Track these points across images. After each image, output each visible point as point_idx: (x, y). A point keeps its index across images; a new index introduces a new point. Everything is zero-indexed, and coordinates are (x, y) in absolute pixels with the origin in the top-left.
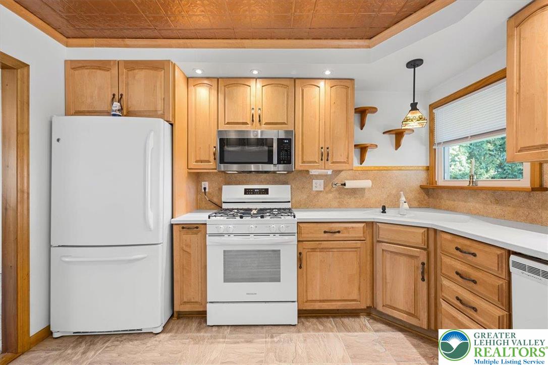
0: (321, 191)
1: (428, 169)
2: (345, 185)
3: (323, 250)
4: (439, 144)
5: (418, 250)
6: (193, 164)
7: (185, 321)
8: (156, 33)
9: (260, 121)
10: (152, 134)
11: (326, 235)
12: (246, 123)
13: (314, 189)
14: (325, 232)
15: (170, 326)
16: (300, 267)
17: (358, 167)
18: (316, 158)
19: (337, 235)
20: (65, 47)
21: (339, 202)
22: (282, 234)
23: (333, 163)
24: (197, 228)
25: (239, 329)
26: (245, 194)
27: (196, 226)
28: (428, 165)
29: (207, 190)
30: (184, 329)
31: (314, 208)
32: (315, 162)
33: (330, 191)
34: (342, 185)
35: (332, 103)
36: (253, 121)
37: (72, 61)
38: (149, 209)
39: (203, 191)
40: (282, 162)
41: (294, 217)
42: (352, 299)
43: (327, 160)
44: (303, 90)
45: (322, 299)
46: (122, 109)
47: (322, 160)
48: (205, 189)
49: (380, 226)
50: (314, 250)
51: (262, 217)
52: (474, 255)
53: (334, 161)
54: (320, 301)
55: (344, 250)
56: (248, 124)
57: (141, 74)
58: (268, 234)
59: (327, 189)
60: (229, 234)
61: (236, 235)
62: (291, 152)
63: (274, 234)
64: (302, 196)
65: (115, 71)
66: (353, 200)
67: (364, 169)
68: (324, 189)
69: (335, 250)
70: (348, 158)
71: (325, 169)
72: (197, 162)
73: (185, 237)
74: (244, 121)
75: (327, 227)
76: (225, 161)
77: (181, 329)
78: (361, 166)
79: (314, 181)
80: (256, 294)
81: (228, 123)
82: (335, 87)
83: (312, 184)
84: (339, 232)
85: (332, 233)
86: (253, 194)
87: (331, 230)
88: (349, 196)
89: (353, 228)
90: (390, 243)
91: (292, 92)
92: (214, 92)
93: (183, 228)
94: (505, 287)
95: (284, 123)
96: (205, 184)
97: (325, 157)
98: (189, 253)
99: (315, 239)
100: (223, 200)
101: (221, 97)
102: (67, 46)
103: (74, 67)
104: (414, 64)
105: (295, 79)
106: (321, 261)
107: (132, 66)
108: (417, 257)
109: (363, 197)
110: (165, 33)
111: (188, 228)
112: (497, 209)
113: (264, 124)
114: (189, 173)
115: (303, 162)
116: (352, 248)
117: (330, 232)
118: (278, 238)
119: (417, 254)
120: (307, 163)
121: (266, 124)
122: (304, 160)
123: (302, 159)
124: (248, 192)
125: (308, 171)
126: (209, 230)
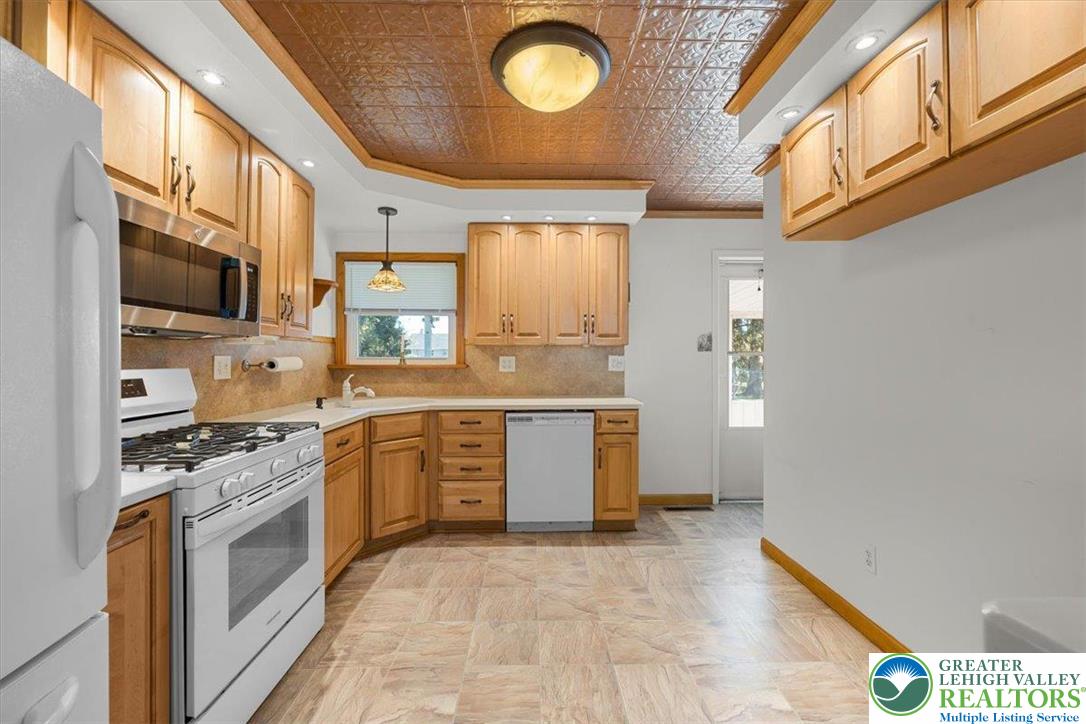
0: (226, 380)
1: (333, 342)
2: (272, 365)
3: (335, 477)
4: (349, 309)
5: (417, 439)
9: (188, 199)
11: (339, 450)
13: (216, 376)
14: (338, 445)
21: (251, 400)
22: (311, 463)
28: (334, 336)
32: (273, 321)
33: (240, 380)
35: (294, 214)
36: (174, 191)
41: (317, 427)
42: (355, 539)
43: (288, 319)
44: (260, 167)
47: (282, 318)
52: (479, 423)
55: (349, 468)
56: (159, 195)
59: (236, 375)
60: (239, 497)
61: (252, 493)
63: (303, 467)
68: (232, 374)
69: (344, 472)
74: (151, 183)
79: (217, 360)
82: (296, 187)
83: (213, 364)
88: (263, 387)
90: (388, 441)
94: (503, 439)
104: (388, 211)
105: (250, 136)
108: (415, 448)
112: (428, 386)
113: (195, 211)
117: (341, 445)
119: (416, 445)
121: (200, 211)
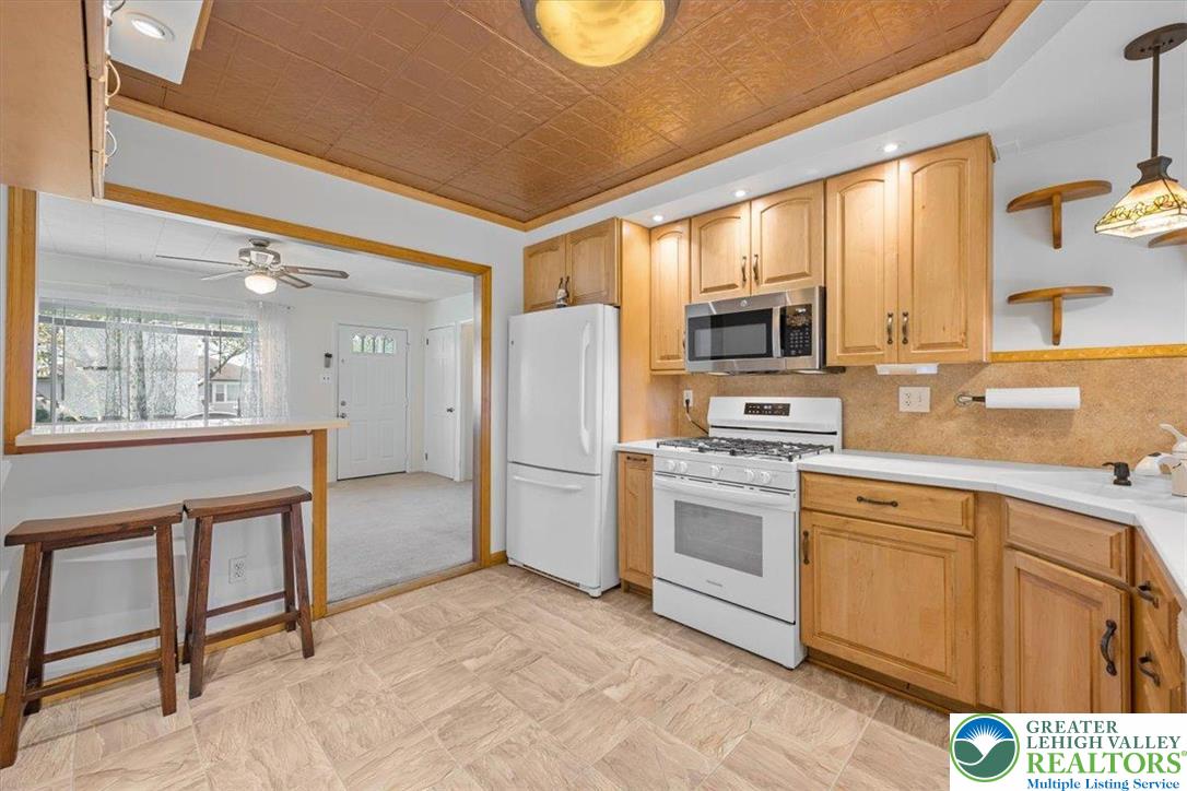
0: (922, 414)
2: (982, 399)
3: (856, 536)
5: (1101, 584)
6: (658, 362)
7: (633, 598)
8: (595, 189)
9: (756, 278)
10: (588, 326)
11: (863, 506)
12: (733, 286)
13: (903, 408)
14: (860, 499)
15: (612, 595)
16: (806, 561)
17: (1045, 352)
18: (879, 339)
19: (891, 510)
20: (524, 234)
21: (977, 442)
22: (765, 488)
23: (922, 347)
24: (645, 460)
25: (692, 634)
26: (746, 412)
27: (643, 457)
29: (690, 405)
30: (625, 605)
31: (902, 451)
32: (875, 348)
33: (950, 415)
34: (975, 399)
35: (918, 207)
36: (744, 280)
37: (529, 247)
38: (583, 427)
39: (685, 405)
40: (793, 352)
42: (931, 666)
43: (905, 341)
44: (843, 199)
45: (853, 640)
46: (568, 296)
47: (890, 342)
48: (687, 402)
49: (1010, 506)
50: (835, 532)
51: (733, 453)
53: (923, 342)
54: (851, 644)
55: (908, 547)
56: (736, 286)
57: (586, 246)
58: (740, 485)
59: (941, 410)
60: (683, 476)
61: (693, 478)
62: (810, 332)
63: (752, 486)
64: (871, 422)
65: (562, 250)
66: (1025, 440)
67: (1065, 356)
68: (931, 408)
69: (886, 543)
70: (965, 334)
71: (899, 362)
72: (662, 358)
73: (630, 472)
74: (730, 283)
75: (865, 489)
76: (697, 356)
77: (622, 604)
78: (1056, 347)
79: (902, 390)
80: (720, 585)
81: (706, 290)
82: (925, 170)
83: (898, 396)
84: (894, 504)
85: (879, 503)
86: (760, 414)
87: (878, 497)
88: (1011, 430)
89: (931, 500)
90: (1037, 555)
91: (820, 209)
92: (685, 242)
93: (629, 458)
95: (803, 275)
96: (688, 394)
97: (897, 336)
98: (635, 498)
99: (836, 511)
100: (710, 422)
101: (695, 247)
102: (526, 231)
103: (532, 252)
104: (1154, 43)
105: (824, 181)
106: (852, 558)
107: (577, 237)
108: (1098, 604)
109: (1065, 434)
110: (604, 185)
111: (635, 459)
113: (766, 282)
114: (653, 376)
115: (845, 350)
116: (931, 548)
117: (870, 501)
118: (757, 495)
119: (1097, 595)
120: (854, 351)
121: (770, 280)
122: (847, 345)
123: (843, 342)
124: (752, 409)
125: (871, 369)
126: (657, 465)
